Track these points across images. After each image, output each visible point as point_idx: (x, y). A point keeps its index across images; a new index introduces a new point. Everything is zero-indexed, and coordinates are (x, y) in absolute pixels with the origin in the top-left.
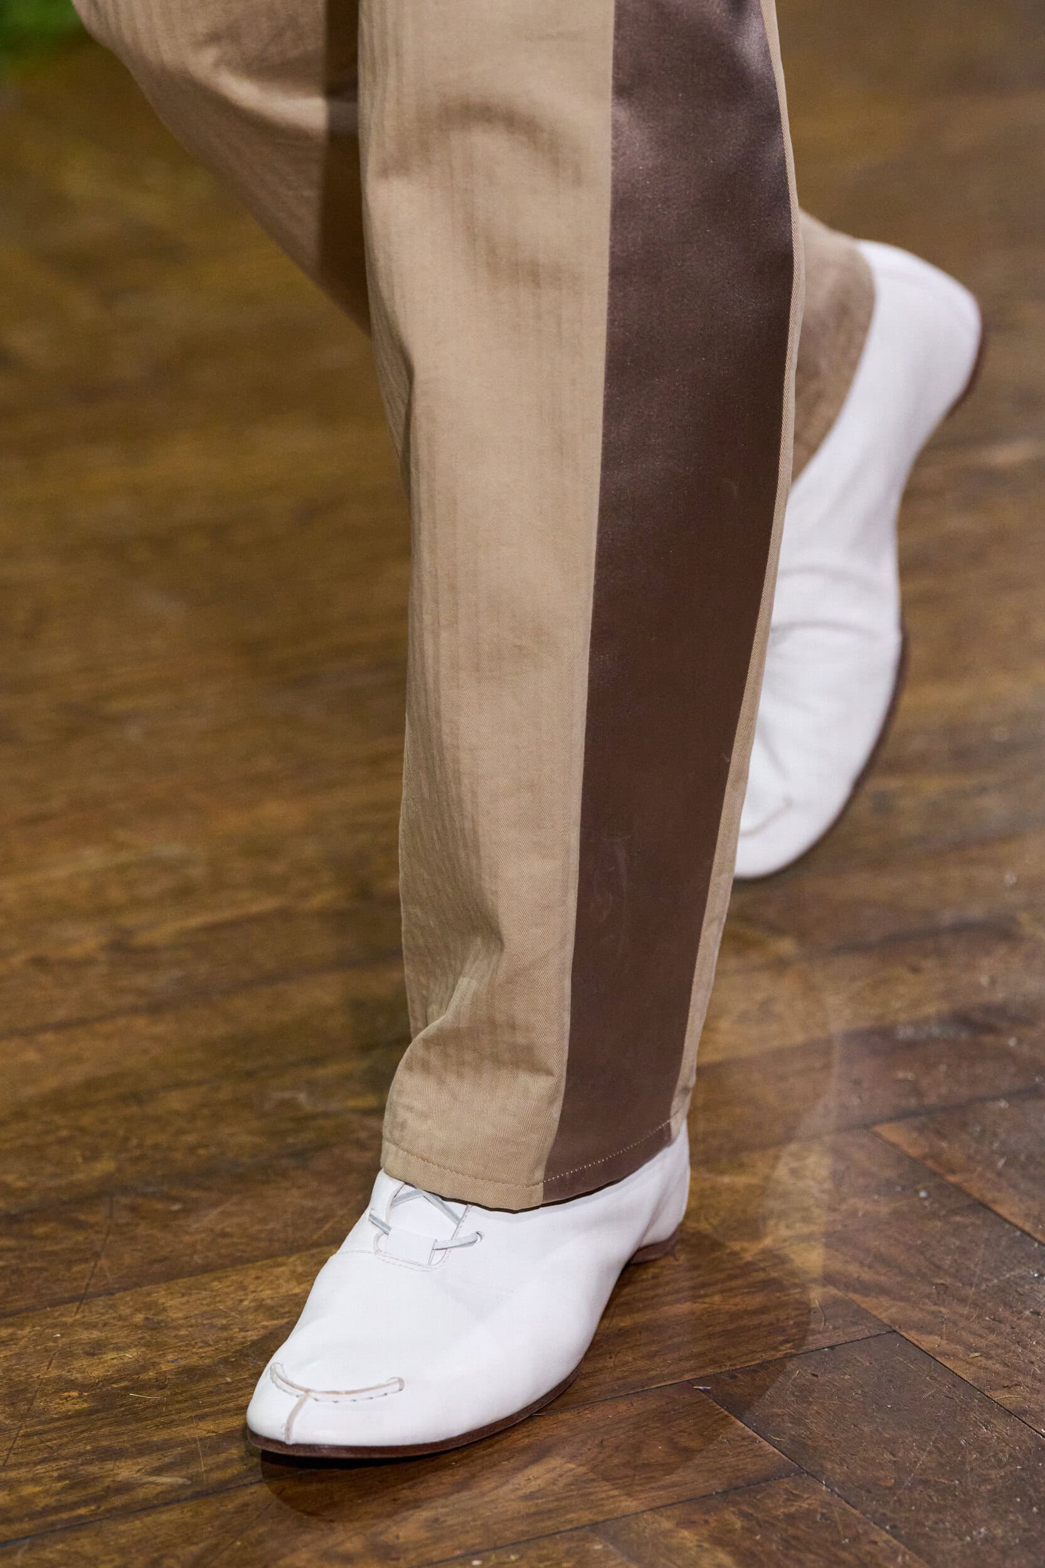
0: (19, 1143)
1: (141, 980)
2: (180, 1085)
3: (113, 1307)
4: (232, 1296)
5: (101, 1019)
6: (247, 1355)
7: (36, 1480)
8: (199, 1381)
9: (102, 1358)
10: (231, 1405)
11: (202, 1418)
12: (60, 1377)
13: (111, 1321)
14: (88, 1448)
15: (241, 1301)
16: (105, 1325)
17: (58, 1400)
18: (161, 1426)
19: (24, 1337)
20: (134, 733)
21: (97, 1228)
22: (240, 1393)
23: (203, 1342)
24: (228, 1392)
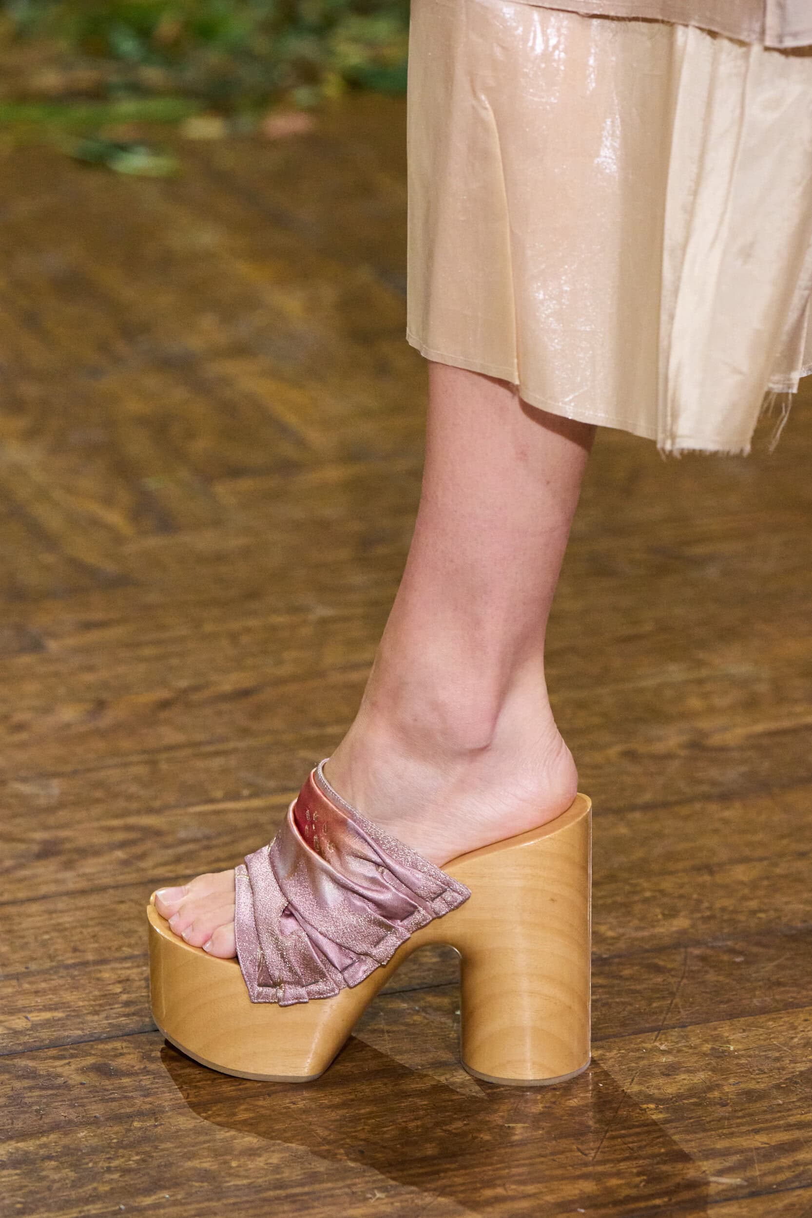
0: (609, 901)
1: (714, 773)
2: (745, 860)
3: (686, 1038)
4: (784, 1034)
5: (679, 803)
6: (796, 1083)
7: (618, 1174)
8: (755, 1101)
9: (675, 1078)
10: (782, 1122)
11: (757, 1131)
12: (640, 1092)
13: (684, 1049)
14: (663, 1150)
15: (792, 1038)
16: (679, 1051)
17: (638, 1111)
18: (723, 1137)
19: (611, 1058)
20: (712, 572)
21: (673, 973)
22: (791, 1113)
23: (759, 1070)
24: (779, 1112)
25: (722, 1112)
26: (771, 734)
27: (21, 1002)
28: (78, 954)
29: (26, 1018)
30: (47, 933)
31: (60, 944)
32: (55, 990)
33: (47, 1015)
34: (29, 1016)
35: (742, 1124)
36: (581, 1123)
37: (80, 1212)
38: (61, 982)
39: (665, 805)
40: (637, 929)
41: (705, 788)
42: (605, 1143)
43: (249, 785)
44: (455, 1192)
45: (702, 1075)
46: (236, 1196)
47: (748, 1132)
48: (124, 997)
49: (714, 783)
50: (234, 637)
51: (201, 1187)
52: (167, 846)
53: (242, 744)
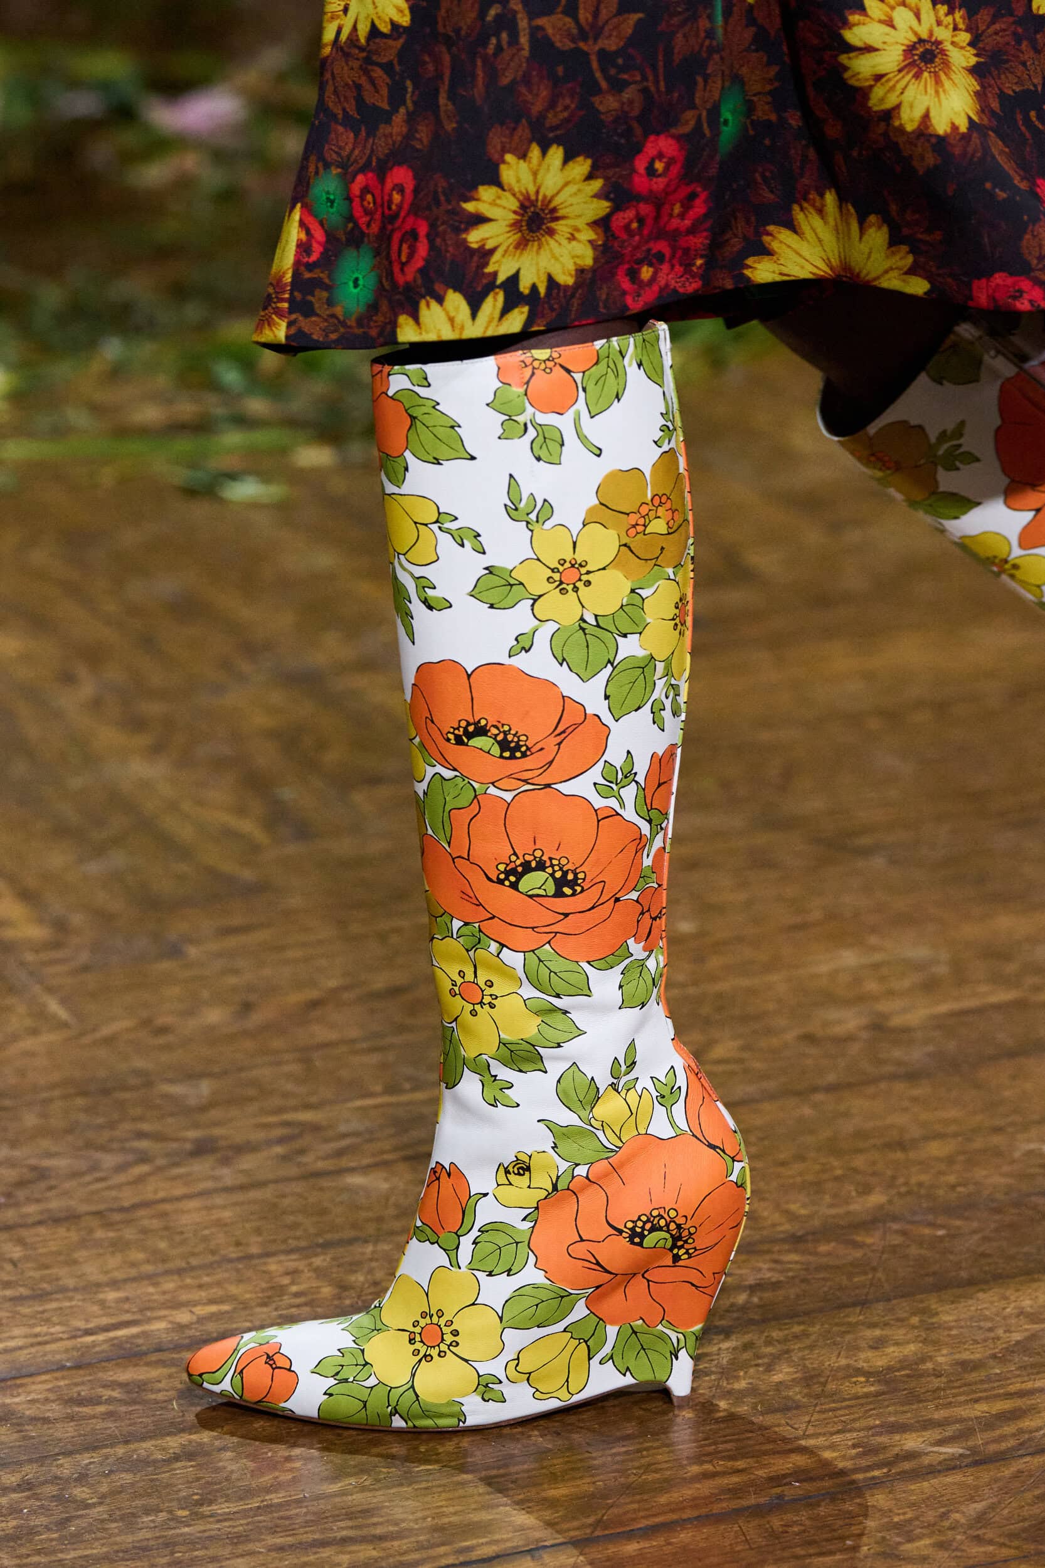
25: (936, 1383)
26: (953, 1014)
27: (184, 1297)
28: (241, 1248)
29: (191, 1311)
30: (206, 1228)
31: (221, 1238)
32: (219, 1284)
33: (213, 1308)
34: (194, 1309)
35: (960, 1394)
36: (787, 1398)
37: (262, 1501)
38: (226, 1275)
39: (850, 1086)
40: (832, 1206)
41: (889, 1069)
42: (816, 1416)
43: (409, 1079)
44: (661, 1469)
45: (912, 1347)
46: (427, 1481)
47: (967, 1402)
48: (294, 1289)
49: (899, 1063)
50: (382, 937)
51: (388, 1473)
52: (327, 1140)
53: (397, 1040)
